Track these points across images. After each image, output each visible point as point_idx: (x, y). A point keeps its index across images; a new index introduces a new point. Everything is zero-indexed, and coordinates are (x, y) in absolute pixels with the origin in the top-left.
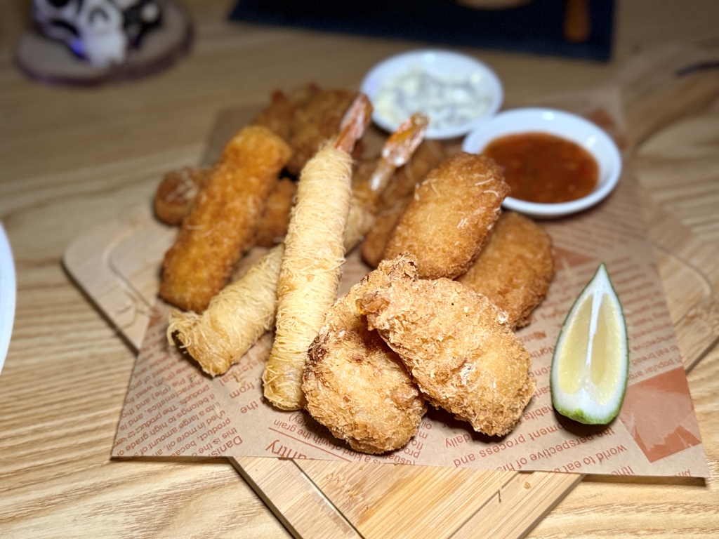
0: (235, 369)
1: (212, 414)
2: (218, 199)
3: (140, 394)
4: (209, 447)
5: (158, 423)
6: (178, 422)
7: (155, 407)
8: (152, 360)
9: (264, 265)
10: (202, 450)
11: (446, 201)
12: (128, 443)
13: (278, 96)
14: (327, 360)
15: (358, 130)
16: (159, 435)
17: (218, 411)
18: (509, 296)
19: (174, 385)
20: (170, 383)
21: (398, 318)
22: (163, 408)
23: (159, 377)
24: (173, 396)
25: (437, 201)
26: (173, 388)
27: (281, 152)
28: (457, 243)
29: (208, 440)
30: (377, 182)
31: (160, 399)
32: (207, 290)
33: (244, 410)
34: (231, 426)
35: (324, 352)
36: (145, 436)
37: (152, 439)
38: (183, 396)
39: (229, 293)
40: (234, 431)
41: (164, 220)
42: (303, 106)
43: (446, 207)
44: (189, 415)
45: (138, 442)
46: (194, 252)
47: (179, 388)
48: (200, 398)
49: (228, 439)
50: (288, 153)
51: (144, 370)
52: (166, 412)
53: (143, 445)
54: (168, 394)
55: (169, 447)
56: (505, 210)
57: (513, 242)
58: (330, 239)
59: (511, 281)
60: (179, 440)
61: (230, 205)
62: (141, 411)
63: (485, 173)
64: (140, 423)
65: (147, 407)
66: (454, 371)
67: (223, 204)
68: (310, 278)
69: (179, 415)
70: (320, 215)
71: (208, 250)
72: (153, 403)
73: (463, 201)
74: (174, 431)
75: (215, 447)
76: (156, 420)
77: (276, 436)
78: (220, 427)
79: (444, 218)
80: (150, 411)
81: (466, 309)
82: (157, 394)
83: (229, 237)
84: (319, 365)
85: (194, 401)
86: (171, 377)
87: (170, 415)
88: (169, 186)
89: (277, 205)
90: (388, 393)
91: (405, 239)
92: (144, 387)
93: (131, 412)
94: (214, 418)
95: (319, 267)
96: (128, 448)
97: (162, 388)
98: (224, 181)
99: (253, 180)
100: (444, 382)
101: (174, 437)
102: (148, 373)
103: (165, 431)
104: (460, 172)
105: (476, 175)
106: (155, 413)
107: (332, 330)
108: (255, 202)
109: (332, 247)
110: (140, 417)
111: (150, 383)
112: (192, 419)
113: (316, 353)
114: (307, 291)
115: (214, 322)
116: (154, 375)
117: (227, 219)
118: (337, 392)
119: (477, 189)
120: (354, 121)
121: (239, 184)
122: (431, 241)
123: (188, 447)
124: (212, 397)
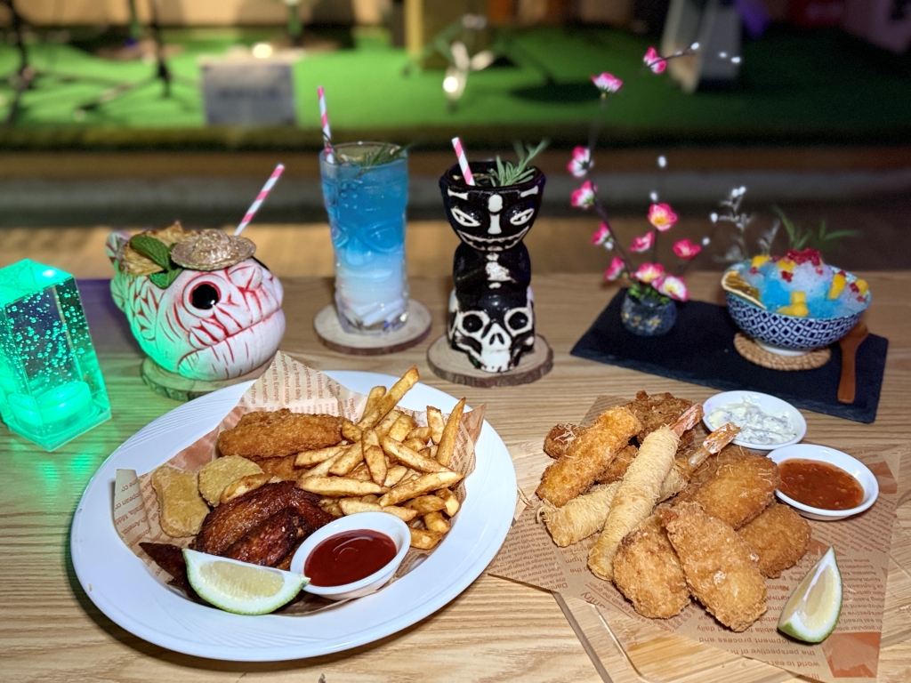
0: (572, 547)
1: (552, 567)
2: (589, 442)
3: (512, 544)
4: (547, 583)
5: (519, 563)
6: (530, 566)
7: (519, 554)
8: (523, 528)
9: (607, 489)
10: (542, 584)
11: (736, 479)
12: (500, 568)
13: (642, 395)
14: (632, 546)
15: (689, 424)
16: (518, 569)
17: (556, 566)
18: (766, 552)
19: (533, 545)
20: (531, 544)
21: (682, 528)
22: (524, 556)
23: (525, 539)
24: (531, 551)
25: (730, 478)
26: (532, 547)
27: (636, 425)
28: (736, 506)
29: (548, 580)
30: (694, 460)
31: (523, 550)
32: (567, 496)
33: (572, 571)
34: (563, 576)
35: (632, 541)
36: (510, 567)
37: (514, 570)
38: (537, 553)
39: (581, 499)
40: (564, 580)
41: (549, 452)
42: (658, 405)
43: (735, 483)
44: (538, 564)
45: (505, 569)
46: (566, 471)
47: (535, 548)
48: (547, 556)
49: (559, 583)
50: (639, 428)
51: (517, 532)
52: (525, 558)
53: (507, 572)
54: (529, 549)
55: (523, 577)
56: (779, 501)
57: (780, 522)
58: (652, 481)
59: (771, 544)
60: (530, 575)
61: (595, 449)
62: (511, 554)
63: (767, 469)
64: (509, 560)
65: (514, 552)
66: (710, 572)
67: (591, 447)
68: (634, 500)
69: (533, 562)
70: (650, 465)
71: (574, 472)
72: (518, 551)
73: (747, 482)
74: (528, 569)
75: (550, 584)
76: (518, 560)
77: (588, 590)
78: (556, 575)
79: (732, 490)
80: (516, 555)
81: (728, 540)
82: (522, 547)
83: (590, 468)
84: (627, 548)
85: (543, 557)
86: (532, 540)
87: (527, 560)
88: (557, 433)
89: (622, 458)
90: (666, 578)
91: (702, 496)
92: (515, 541)
93: (505, 553)
94: (554, 569)
95: (643, 496)
96: (499, 571)
97: (526, 545)
98: (595, 433)
99: (614, 438)
100: (703, 578)
101: (527, 573)
102: (520, 534)
103: (523, 568)
104: (751, 465)
105: (761, 469)
106: (519, 557)
107: (639, 531)
108: (611, 451)
109: (653, 487)
110: (510, 556)
111: (520, 540)
112: (540, 566)
113: (627, 541)
114: (630, 507)
115: (567, 513)
116: (522, 537)
117: (591, 456)
118: (634, 567)
119: (759, 477)
120: (688, 418)
121: (603, 438)
122: (719, 501)
123: (534, 580)
124: (555, 558)
